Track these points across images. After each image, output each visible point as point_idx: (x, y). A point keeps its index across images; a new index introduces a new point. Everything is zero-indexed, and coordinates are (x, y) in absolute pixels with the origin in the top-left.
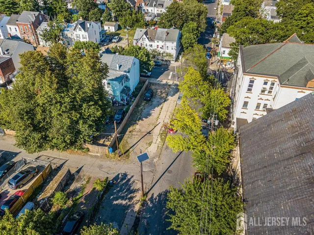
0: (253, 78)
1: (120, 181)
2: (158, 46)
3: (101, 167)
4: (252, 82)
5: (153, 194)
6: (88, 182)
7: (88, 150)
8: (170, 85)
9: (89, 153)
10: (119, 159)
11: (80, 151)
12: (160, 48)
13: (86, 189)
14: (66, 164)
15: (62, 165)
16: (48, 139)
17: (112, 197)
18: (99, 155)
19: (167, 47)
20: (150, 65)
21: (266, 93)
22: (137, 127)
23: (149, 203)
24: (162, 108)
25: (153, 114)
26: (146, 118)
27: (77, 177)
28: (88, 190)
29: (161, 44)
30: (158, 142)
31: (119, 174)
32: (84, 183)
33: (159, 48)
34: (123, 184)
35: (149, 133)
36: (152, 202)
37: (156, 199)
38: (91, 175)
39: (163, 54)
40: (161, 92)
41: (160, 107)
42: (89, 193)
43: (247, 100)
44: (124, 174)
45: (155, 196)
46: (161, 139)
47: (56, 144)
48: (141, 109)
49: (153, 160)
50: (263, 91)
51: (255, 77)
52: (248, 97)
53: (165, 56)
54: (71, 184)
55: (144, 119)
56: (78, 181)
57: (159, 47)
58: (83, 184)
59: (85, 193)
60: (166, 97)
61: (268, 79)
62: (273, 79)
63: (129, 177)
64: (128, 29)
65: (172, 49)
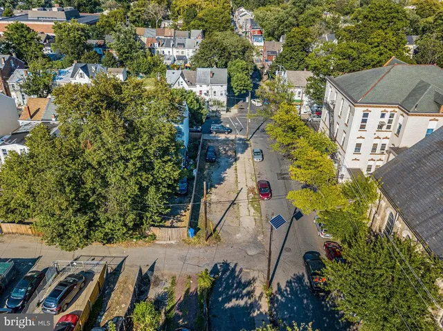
0: (367, 110)
1: (222, 275)
2: (201, 91)
3: (184, 259)
4: (366, 115)
5: (278, 284)
6: (173, 283)
7: (154, 237)
8: (232, 140)
9: (157, 242)
10: (207, 243)
11: (140, 242)
12: (205, 94)
13: (175, 295)
14: (127, 262)
15: (120, 266)
16: (98, 223)
17: (220, 299)
18: (173, 242)
19: (215, 92)
20: (202, 114)
21: (384, 128)
22: (213, 197)
23: (280, 298)
24: (236, 169)
25: (226, 178)
26: (220, 184)
27: (152, 279)
28: (179, 296)
29: (205, 88)
30: (252, 214)
31: (216, 265)
32: (168, 285)
33: (203, 95)
34: (228, 278)
35: (233, 203)
36: (283, 295)
37: (286, 290)
38: (174, 273)
39: (208, 102)
40: (225, 150)
41: (233, 167)
42: (182, 299)
43: (360, 141)
44: (223, 263)
45: (283, 287)
46: (255, 209)
47: (111, 230)
48: (208, 174)
49: (257, 239)
50: (380, 127)
51: (369, 109)
52: (361, 137)
53: (212, 106)
54: (147, 291)
55: (216, 186)
56: (158, 285)
57: (203, 92)
58: (166, 288)
59: (175, 301)
60: (236, 155)
61: (387, 109)
62: (392, 109)
63: (232, 266)
64: (141, 77)
65: (222, 94)
